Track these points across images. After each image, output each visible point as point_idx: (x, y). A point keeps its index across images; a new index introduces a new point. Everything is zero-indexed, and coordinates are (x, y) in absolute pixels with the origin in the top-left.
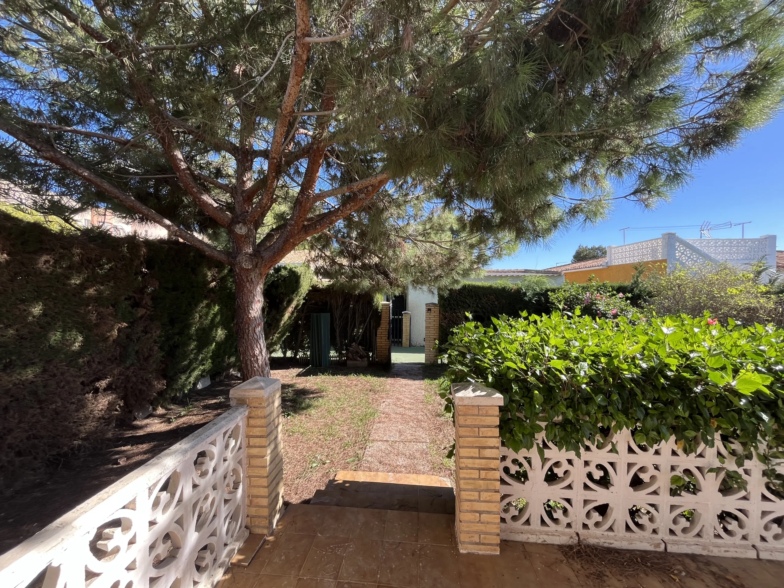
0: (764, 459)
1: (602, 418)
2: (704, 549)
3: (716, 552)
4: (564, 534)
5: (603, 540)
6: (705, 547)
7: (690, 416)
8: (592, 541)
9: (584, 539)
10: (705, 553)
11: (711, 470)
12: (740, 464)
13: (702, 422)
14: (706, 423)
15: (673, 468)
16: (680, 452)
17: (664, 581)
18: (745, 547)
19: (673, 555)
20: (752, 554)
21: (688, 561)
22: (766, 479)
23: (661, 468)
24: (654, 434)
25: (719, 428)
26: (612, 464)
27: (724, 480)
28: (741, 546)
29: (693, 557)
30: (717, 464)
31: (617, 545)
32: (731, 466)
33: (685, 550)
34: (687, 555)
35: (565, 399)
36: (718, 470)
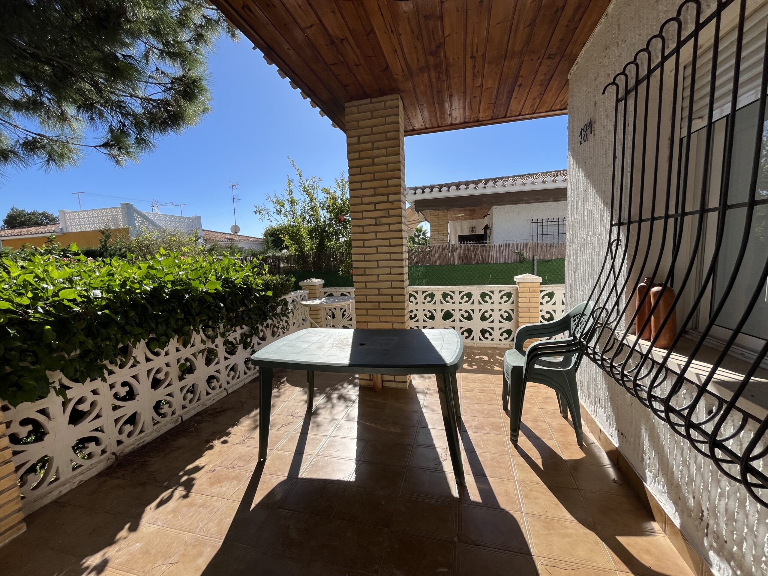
0: (223, 335)
1: (122, 337)
2: (203, 406)
3: (209, 404)
4: (99, 462)
5: (137, 443)
6: (203, 404)
7: (185, 318)
8: (128, 450)
9: (121, 453)
10: (204, 408)
11: (199, 352)
12: (213, 342)
13: (192, 320)
14: (194, 320)
15: (178, 361)
16: (181, 347)
17: (186, 436)
18: (221, 392)
19: (187, 420)
20: (225, 394)
21: (196, 418)
22: (225, 347)
23: (171, 364)
24: (164, 338)
25: (201, 322)
26: (134, 377)
27: (207, 357)
28: (220, 393)
29: (198, 414)
30: (202, 347)
31: (148, 439)
32: (210, 345)
33: (193, 413)
34: (195, 415)
35: (82, 330)
36: (202, 351)
